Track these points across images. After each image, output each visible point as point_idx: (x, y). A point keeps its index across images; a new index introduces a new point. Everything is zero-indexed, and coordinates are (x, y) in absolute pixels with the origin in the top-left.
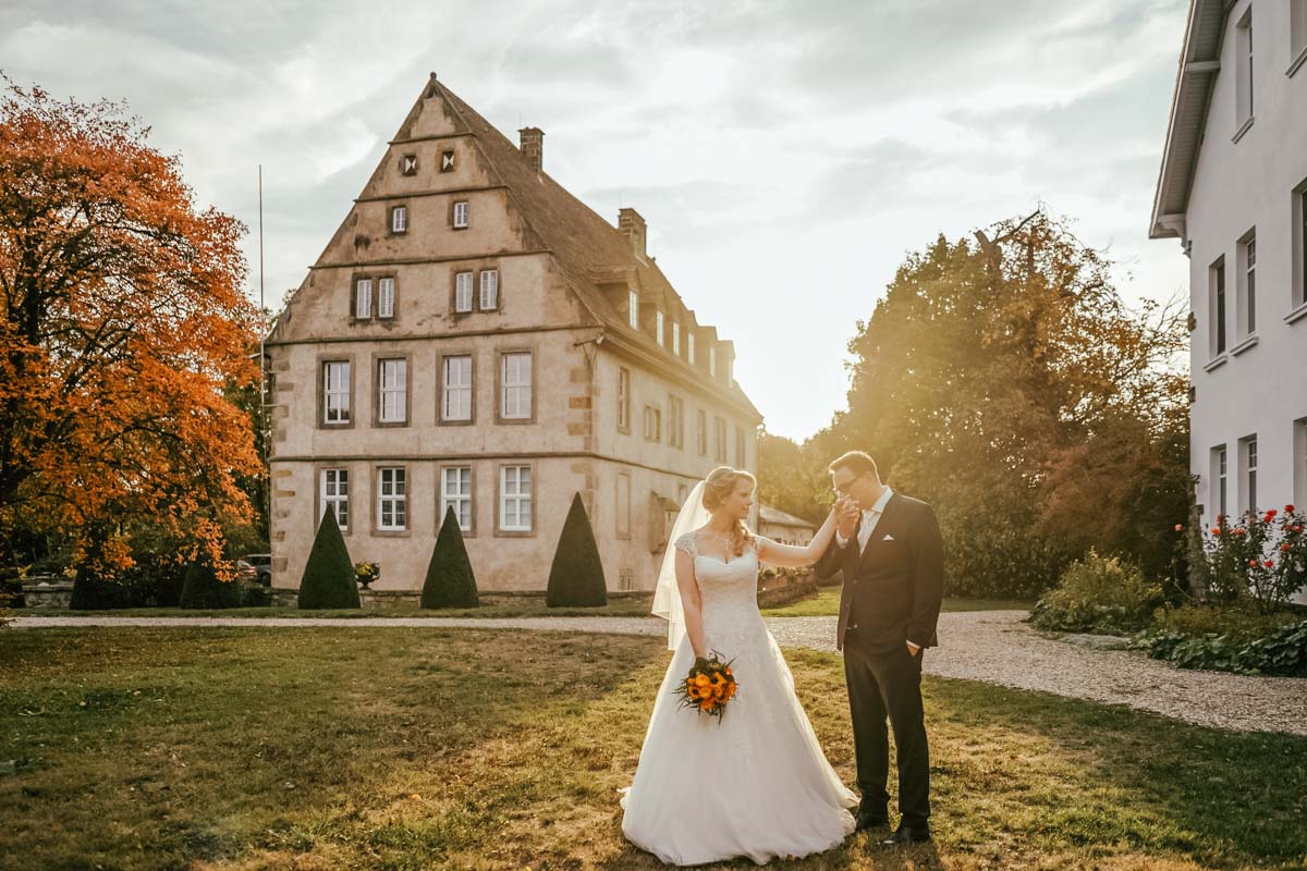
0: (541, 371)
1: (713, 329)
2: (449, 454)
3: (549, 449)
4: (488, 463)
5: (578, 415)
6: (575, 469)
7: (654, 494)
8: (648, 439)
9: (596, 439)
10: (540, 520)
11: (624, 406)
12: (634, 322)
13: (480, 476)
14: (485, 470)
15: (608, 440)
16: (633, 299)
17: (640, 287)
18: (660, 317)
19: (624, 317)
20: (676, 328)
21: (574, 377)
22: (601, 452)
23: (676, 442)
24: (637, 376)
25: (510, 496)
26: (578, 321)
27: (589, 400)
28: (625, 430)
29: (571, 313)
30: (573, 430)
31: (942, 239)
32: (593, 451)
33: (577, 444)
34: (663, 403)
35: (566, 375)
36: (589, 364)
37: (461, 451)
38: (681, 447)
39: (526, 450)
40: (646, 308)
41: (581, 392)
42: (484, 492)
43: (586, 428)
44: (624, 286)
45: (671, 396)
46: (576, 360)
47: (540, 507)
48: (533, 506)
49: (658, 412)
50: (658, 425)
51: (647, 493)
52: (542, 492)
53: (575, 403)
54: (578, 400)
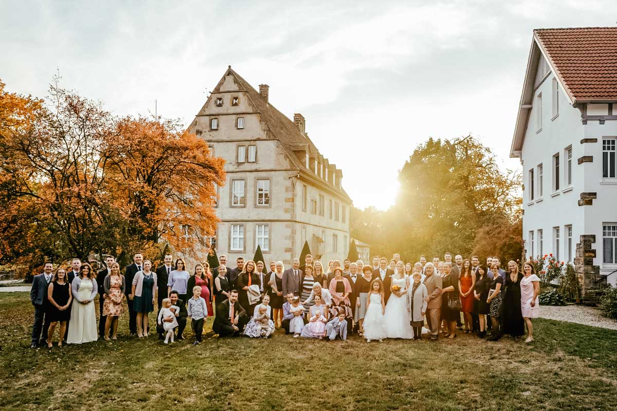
0: (273, 187)
1: (334, 166)
2: (235, 219)
3: (276, 218)
4: (251, 223)
5: (288, 205)
6: (287, 227)
7: (314, 235)
8: (312, 213)
9: (295, 215)
10: (272, 247)
11: (304, 200)
12: (307, 166)
13: (248, 228)
14: (250, 226)
15: (300, 215)
16: (307, 156)
17: (310, 151)
18: (316, 162)
19: (304, 164)
20: (322, 166)
21: (287, 190)
22: (297, 220)
23: (322, 214)
24: (309, 188)
25: (260, 237)
26: (289, 167)
27: (293, 199)
28: (304, 210)
29: (286, 164)
30: (286, 211)
32: (294, 220)
33: (288, 216)
34: (318, 198)
35: (283, 189)
36: (293, 185)
37: (239, 218)
38: (323, 215)
39: (267, 218)
40: (312, 159)
41: (290, 195)
42: (249, 235)
43: (292, 210)
44: (304, 152)
45: (320, 195)
46: (288, 183)
47: (272, 241)
48: (270, 241)
49: (316, 202)
50: (316, 207)
51: (312, 236)
52: (273, 235)
53: (287, 200)
54: (289, 199)
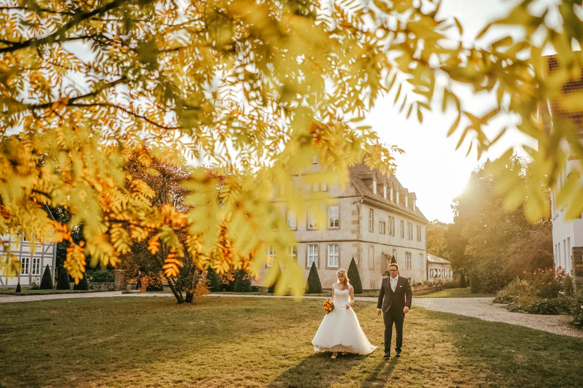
0: (342, 211)
1: (407, 189)
2: (311, 240)
3: (344, 239)
4: (324, 243)
5: (355, 226)
6: (354, 246)
7: (383, 253)
8: (381, 233)
9: (361, 235)
10: (341, 264)
11: (372, 222)
12: (375, 192)
13: (321, 248)
14: (323, 246)
15: (365, 235)
16: (375, 183)
17: (377, 179)
18: (385, 188)
19: (371, 190)
20: (392, 191)
21: (353, 213)
22: (363, 239)
23: (392, 233)
24: (376, 211)
25: (332, 255)
26: (355, 194)
27: (359, 221)
28: (372, 231)
29: (352, 192)
30: (353, 232)
31: (488, 160)
32: (360, 239)
33: (354, 237)
34: (386, 220)
35: (350, 213)
36: (359, 209)
37: (314, 239)
38: (394, 235)
39: (337, 239)
40: (380, 185)
41: (356, 219)
42: (322, 253)
43: (358, 231)
44: (371, 179)
45: (389, 217)
46: (354, 208)
47: (341, 258)
48: (339, 258)
49: (384, 223)
50: (385, 228)
51: (381, 253)
52: (342, 253)
53: (354, 222)
54: (355, 221)
